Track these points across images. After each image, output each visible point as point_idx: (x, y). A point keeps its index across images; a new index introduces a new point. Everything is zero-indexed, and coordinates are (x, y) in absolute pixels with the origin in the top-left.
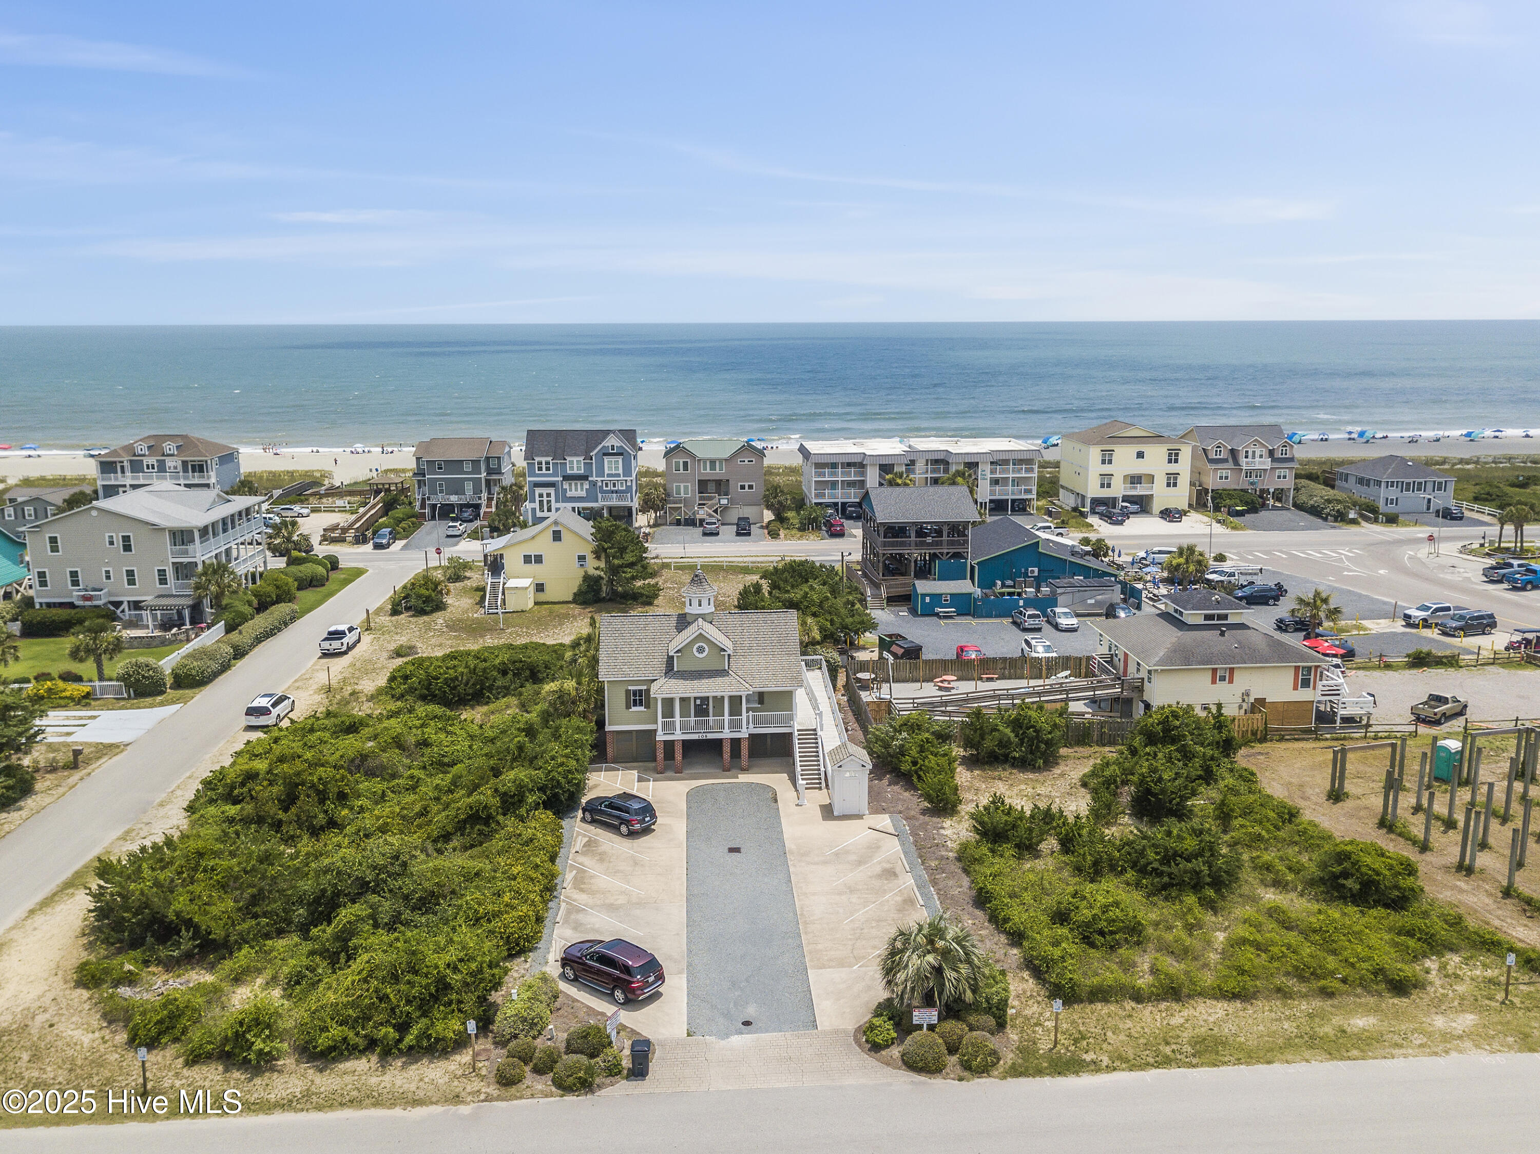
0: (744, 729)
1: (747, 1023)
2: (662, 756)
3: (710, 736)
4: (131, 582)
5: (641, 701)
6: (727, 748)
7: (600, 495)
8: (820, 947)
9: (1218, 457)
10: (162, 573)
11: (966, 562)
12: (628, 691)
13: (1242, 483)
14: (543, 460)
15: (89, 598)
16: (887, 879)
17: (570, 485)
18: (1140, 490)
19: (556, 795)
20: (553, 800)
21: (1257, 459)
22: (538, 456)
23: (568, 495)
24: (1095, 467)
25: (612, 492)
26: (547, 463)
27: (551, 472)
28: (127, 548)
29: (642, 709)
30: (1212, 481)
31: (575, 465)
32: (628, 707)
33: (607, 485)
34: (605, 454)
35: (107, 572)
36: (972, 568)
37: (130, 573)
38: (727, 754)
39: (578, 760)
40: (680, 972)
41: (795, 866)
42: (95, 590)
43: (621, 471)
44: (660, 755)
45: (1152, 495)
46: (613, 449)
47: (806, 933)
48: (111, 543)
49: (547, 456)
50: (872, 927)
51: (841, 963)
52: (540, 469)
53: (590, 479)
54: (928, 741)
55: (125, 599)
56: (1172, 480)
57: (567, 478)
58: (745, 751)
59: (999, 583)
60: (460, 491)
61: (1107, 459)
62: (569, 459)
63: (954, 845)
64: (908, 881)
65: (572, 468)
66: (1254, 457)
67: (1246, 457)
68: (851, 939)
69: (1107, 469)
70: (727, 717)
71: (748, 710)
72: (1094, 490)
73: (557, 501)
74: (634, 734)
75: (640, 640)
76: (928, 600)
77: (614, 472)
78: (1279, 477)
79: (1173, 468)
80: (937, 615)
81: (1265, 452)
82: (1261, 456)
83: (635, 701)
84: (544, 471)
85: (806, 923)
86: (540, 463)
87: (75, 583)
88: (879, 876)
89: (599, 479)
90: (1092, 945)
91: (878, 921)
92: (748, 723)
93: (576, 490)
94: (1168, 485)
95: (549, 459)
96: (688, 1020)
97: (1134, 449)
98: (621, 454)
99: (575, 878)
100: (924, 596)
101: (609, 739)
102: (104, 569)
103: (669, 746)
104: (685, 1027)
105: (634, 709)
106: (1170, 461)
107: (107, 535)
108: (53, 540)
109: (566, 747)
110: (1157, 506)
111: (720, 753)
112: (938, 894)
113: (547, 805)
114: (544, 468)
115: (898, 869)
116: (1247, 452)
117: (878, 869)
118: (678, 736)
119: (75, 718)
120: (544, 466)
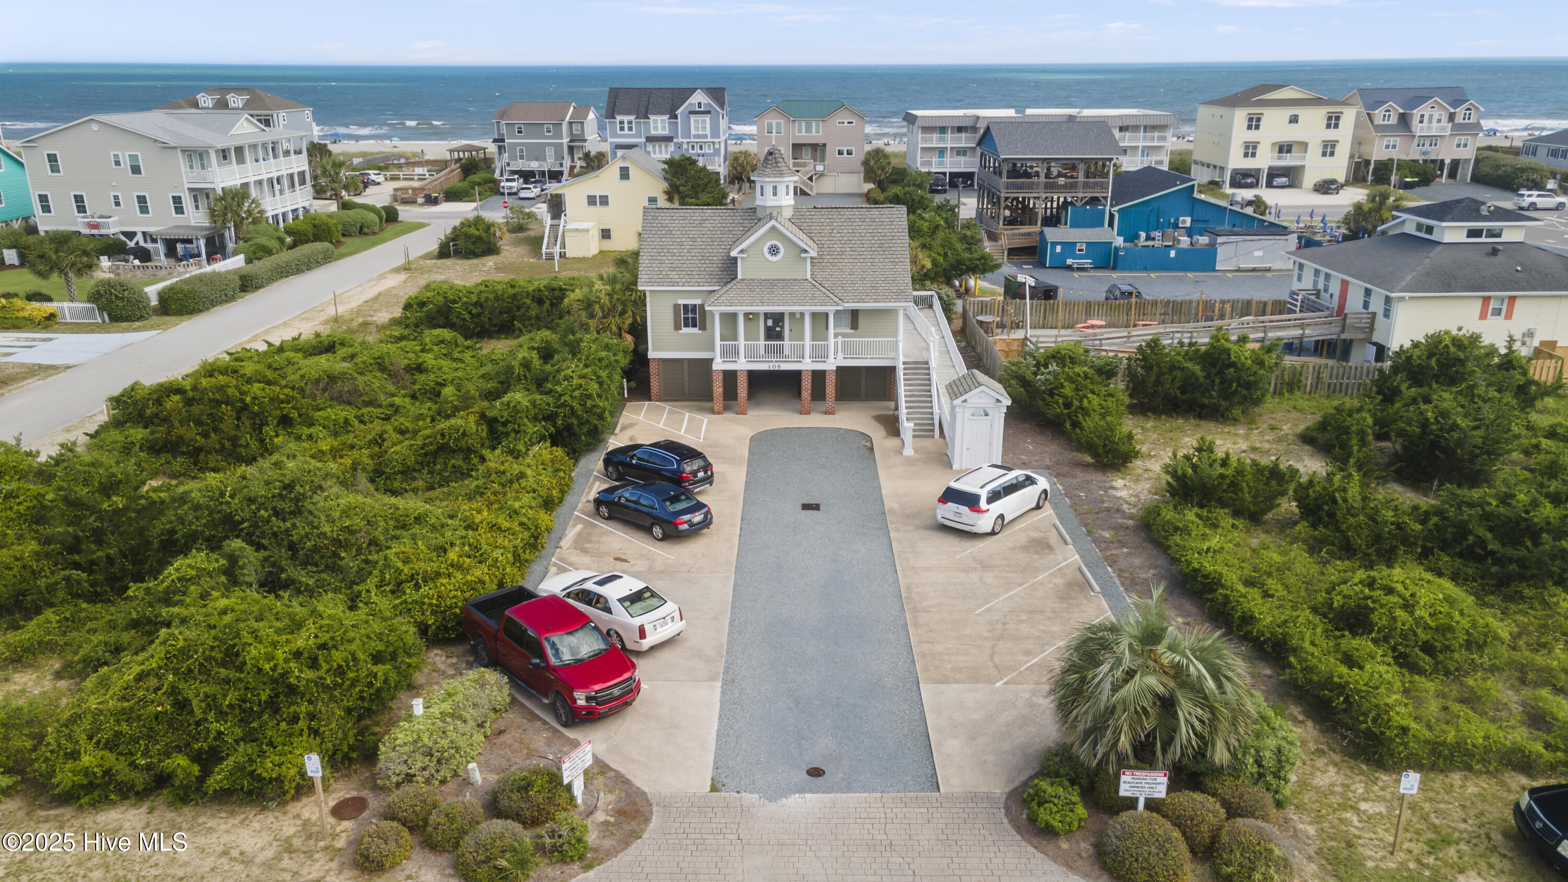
0: (831, 359)
1: (815, 772)
2: (721, 390)
3: (785, 367)
4: (144, 209)
5: (694, 319)
6: (806, 384)
8: (939, 648)
9: (1386, 122)
10: (177, 200)
11: (1104, 210)
12: (676, 307)
13: (1414, 153)
14: (626, 118)
15: (95, 226)
16: (1037, 553)
17: (654, 147)
18: (1288, 161)
19: (568, 427)
20: (565, 434)
21: (1435, 124)
22: (620, 113)
24: (1240, 134)
25: (699, 155)
26: (630, 123)
27: (634, 132)
28: (136, 170)
29: (695, 330)
30: (1379, 152)
31: (659, 124)
32: (677, 327)
33: (693, 147)
34: (691, 113)
35: (116, 197)
36: (1112, 216)
37: (142, 200)
38: (806, 392)
39: (601, 384)
40: (712, 679)
41: (898, 530)
42: (102, 217)
43: (708, 132)
44: (718, 389)
45: (1303, 167)
46: (700, 107)
47: (916, 626)
48: (118, 163)
49: (629, 114)
50: (1022, 622)
51: (975, 676)
52: (622, 129)
53: (675, 140)
54: (1086, 376)
55: (139, 229)
56: (1329, 149)
57: (650, 139)
58: (830, 389)
59: (1143, 235)
60: (540, 157)
61: (1254, 123)
62: (652, 117)
63: (1134, 511)
64: (1071, 557)
65: (656, 128)
66: (1430, 121)
67: (1421, 122)
68: (987, 638)
69: (1252, 136)
70: (808, 342)
71: (836, 336)
72: (1237, 161)
74: (686, 366)
75: (694, 240)
76: (1058, 249)
77: (701, 133)
78: (1458, 146)
79: (1331, 134)
80: (1070, 268)
81: (1445, 117)
82: (1439, 121)
83: (686, 319)
84: (626, 131)
85: (915, 610)
86: (622, 122)
87: (81, 209)
88: (1025, 548)
89: (685, 140)
90: (1414, 669)
91: (1031, 612)
92: (836, 352)
93: (661, 153)
94: (1324, 154)
95: (632, 118)
96: (715, 763)
97: (1286, 113)
98: (708, 112)
99: (579, 534)
100: (1054, 244)
101: (653, 368)
102: (112, 194)
103: (730, 377)
104: (709, 774)
105: (685, 330)
106: (1328, 126)
107: (112, 153)
108: (52, 158)
109: (586, 366)
110: (1310, 178)
111: (797, 391)
112: (1120, 576)
113: (555, 440)
114: (626, 129)
115: (1054, 539)
116: (1422, 116)
117: (1022, 539)
118: (742, 365)
119: (27, 339)
120: (626, 126)
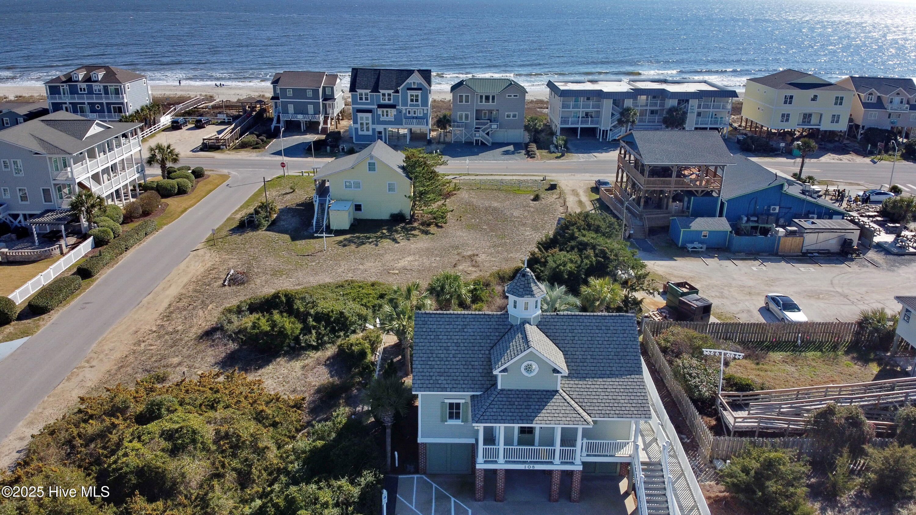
0: (578, 461)
2: (482, 484)
4: (24, 198)
5: (458, 413)
6: (556, 480)
7: (404, 120)
9: (870, 101)
10: (46, 192)
12: (443, 405)
13: (886, 122)
14: (364, 92)
17: (383, 111)
21: (898, 105)
22: (359, 89)
23: (381, 119)
25: (413, 118)
26: (366, 95)
27: (369, 101)
29: (458, 422)
31: (387, 96)
32: (444, 420)
33: (409, 113)
34: (408, 89)
37: (22, 192)
38: (556, 486)
43: (419, 102)
44: (480, 483)
46: (415, 85)
48: (6, 167)
49: (366, 89)
52: (361, 99)
53: (397, 107)
55: (21, 212)
56: (835, 118)
57: (380, 106)
58: (577, 484)
60: (304, 112)
61: (788, 101)
62: (382, 92)
65: (384, 99)
66: (896, 103)
67: (891, 103)
70: (558, 447)
73: (373, 123)
74: (449, 448)
77: (414, 103)
81: (905, 100)
82: (902, 103)
83: (451, 413)
84: (364, 101)
86: (361, 95)
89: (404, 108)
93: (387, 115)
94: (832, 121)
95: (368, 92)
98: (420, 89)
101: (421, 450)
105: (450, 422)
106: (838, 104)
114: (364, 99)
116: (892, 99)
118: (501, 464)
120: (364, 97)
